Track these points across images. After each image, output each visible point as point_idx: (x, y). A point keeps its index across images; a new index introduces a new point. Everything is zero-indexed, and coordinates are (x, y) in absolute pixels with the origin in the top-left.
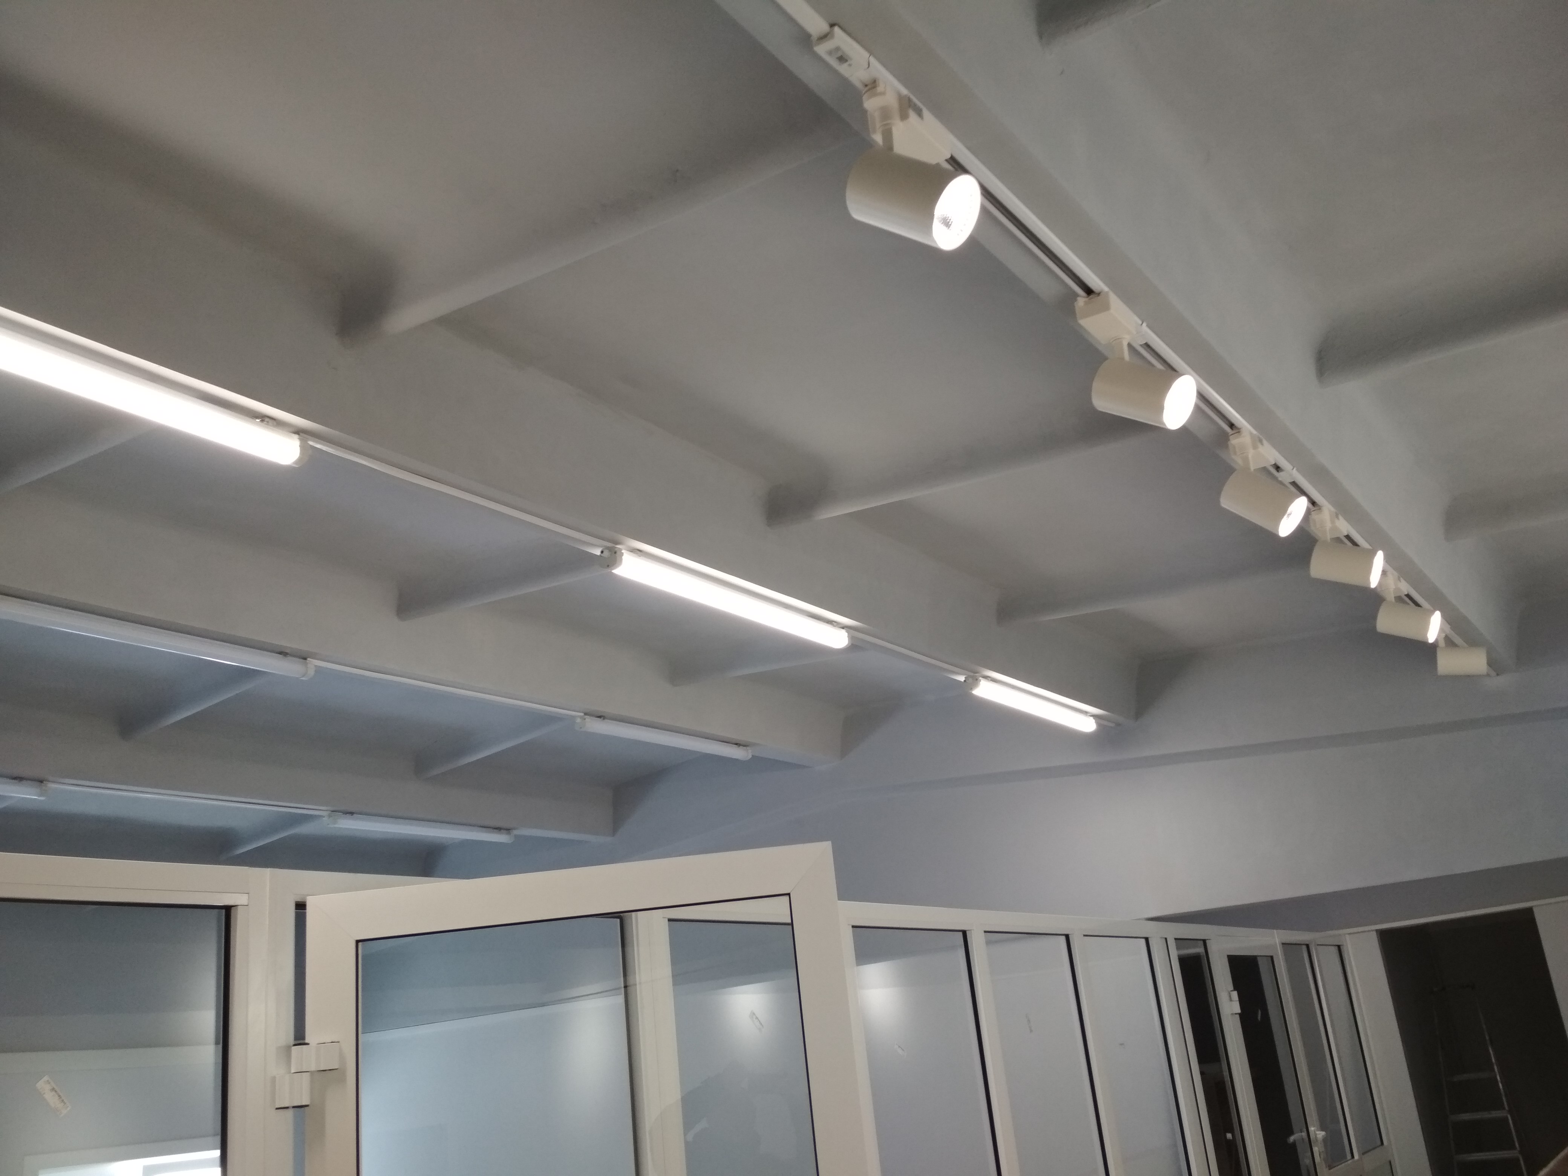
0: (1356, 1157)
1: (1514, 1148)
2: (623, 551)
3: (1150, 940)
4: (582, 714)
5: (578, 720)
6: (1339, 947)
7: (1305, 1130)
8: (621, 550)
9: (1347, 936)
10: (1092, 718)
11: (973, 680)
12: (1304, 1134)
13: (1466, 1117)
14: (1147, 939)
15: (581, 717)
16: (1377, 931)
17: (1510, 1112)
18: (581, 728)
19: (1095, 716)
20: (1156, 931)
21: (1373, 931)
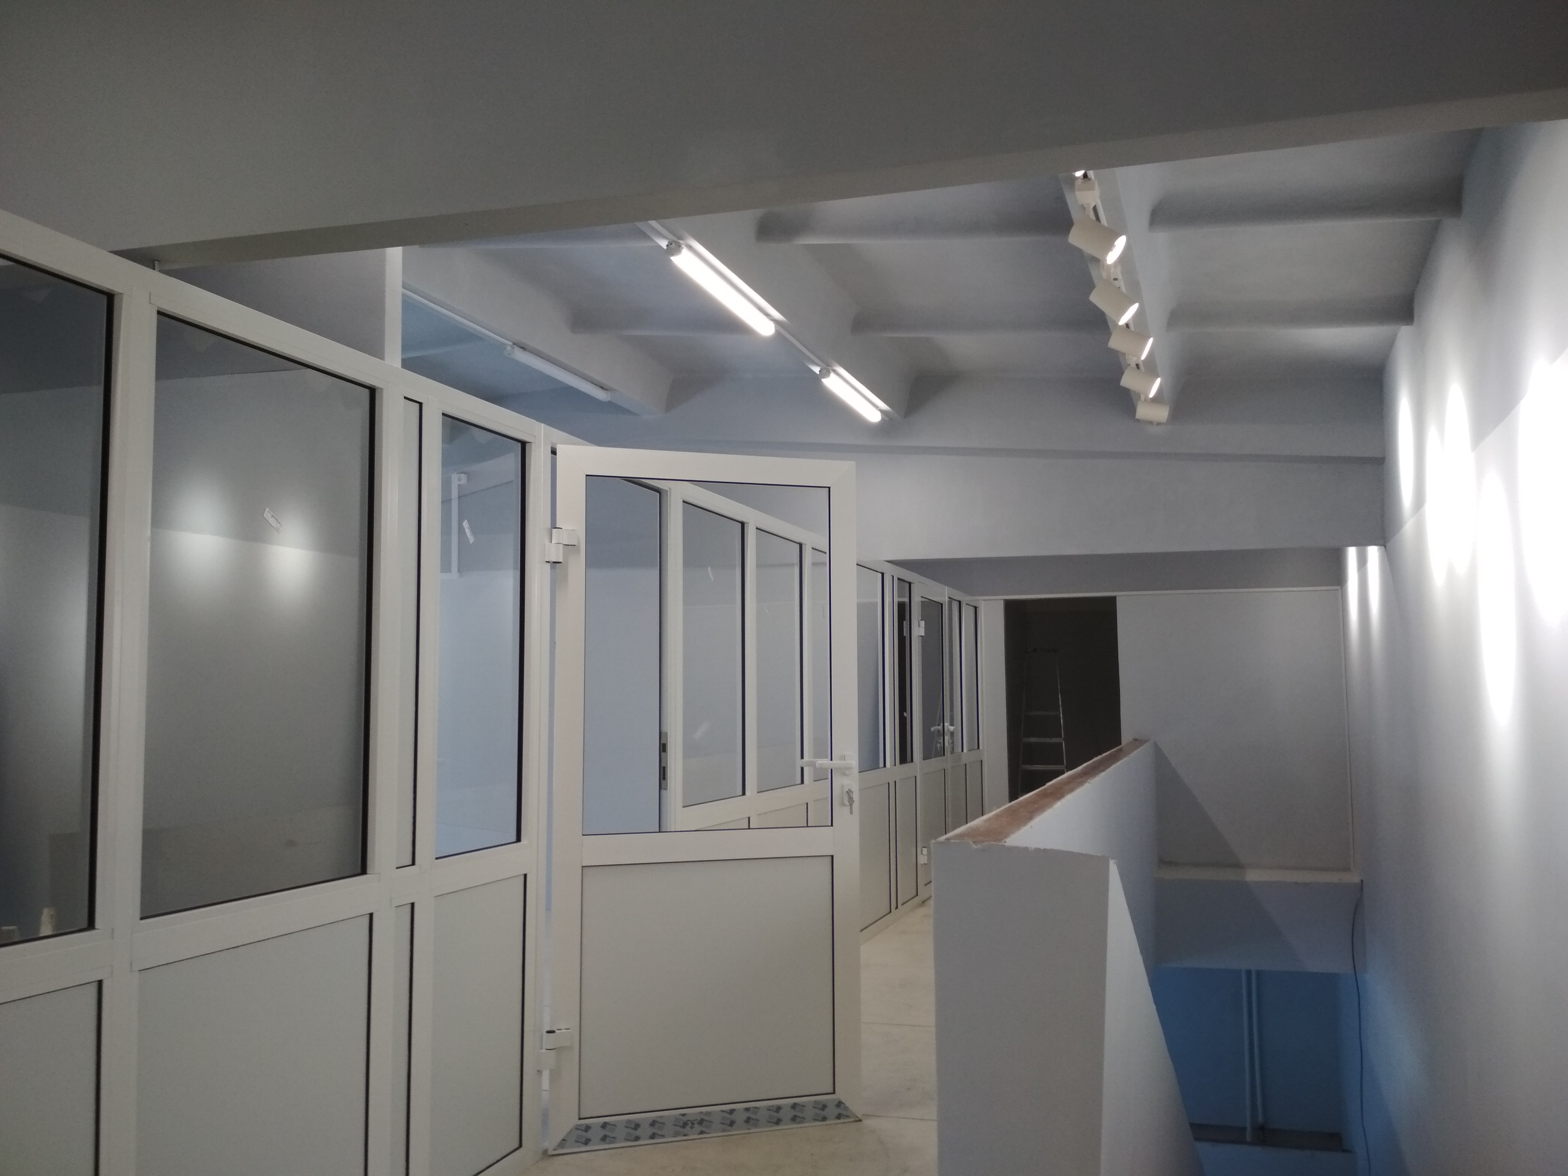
0: (965, 750)
1: (1063, 764)
2: (683, 246)
3: (885, 575)
4: (511, 344)
5: (509, 348)
6: (976, 608)
7: (942, 724)
8: (682, 244)
9: (982, 601)
10: (879, 412)
11: (825, 372)
12: (940, 728)
13: (1033, 740)
14: (883, 574)
15: (510, 345)
16: (1004, 600)
17: (1064, 739)
18: (510, 354)
19: (882, 411)
20: (889, 570)
21: (1001, 599)
